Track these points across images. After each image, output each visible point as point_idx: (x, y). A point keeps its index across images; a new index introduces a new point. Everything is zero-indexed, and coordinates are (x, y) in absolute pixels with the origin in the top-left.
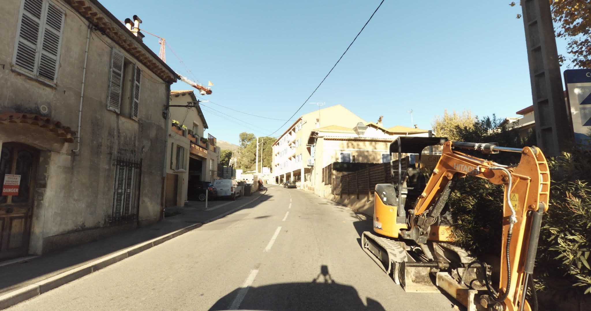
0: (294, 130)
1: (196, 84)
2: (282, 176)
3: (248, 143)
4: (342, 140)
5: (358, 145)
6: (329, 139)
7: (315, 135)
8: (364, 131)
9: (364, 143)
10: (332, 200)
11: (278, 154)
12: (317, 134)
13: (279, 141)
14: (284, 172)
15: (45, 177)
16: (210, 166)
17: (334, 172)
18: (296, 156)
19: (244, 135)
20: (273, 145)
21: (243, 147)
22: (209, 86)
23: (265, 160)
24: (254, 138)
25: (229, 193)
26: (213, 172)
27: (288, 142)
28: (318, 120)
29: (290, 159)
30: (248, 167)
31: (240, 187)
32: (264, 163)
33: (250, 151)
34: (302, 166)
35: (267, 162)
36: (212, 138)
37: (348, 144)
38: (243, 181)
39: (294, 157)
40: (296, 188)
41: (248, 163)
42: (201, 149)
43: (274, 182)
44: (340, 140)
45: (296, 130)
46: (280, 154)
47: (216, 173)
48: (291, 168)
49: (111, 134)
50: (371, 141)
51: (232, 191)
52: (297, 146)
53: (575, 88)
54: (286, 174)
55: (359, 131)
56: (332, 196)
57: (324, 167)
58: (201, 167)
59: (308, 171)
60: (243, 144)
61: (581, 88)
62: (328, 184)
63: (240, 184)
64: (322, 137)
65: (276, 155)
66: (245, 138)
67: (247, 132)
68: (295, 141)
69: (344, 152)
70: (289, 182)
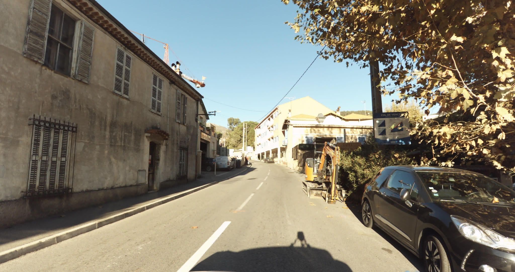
0: (272, 117)
1: (192, 80)
2: (263, 154)
3: (235, 127)
4: (307, 127)
5: (319, 131)
6: (297, 127)
7: (288, 123)
8: (323, 120)
9: (323, 129)
10: (298, 171)
11: (260, 135)
12: (289, 121)
13: (261, 126)
14: (265, 151)
15: (159, 156)
16: (212, 147)
17: (299, 151)
18: (274, 138)
19: (231, 120)
20: (256, 128)
21: (231, 129)
22: (203, 81)
23: (249, 141)
24: (239, 122)
25: (226, 166)
26: (214, 151)
27: (268, 126)
28: (290, 111)
29: (269, 140)
30: (236, 146)
31: (233, 162)
32: (248, 143)
33: (236, 133)
34: (278, 145)
35: (251, 142)
36: (213, 126)
37: (311, 130)
38: (234, 157)
39: (272, 138)
40: (274, 163)
41: (235, 143)
42: (207, 135)
43: (256, 159)
44: (305, 127)
45: (274, 116)
46: (261, 135)
47: (216, 152)
48: (270, 147)
49: (177, 134)
50: (329, 127)
51: (228, 164)
52: (274, 129)
53: (376, 120)
54: (266, 152)
55: (320, 120)
56: (298, 168)
57: (293, 147)
58: (206, 148)
59: (283, 149)
60: (230, 127)
61: (379, 120)
62: (296, 159)
63: (233, 159)
64: (292, 125)
65: (258, 137)
66: (232, 122)
67: (233, 118)
68: (273, 125)
69: (308, 136)
70: (268, 158)
